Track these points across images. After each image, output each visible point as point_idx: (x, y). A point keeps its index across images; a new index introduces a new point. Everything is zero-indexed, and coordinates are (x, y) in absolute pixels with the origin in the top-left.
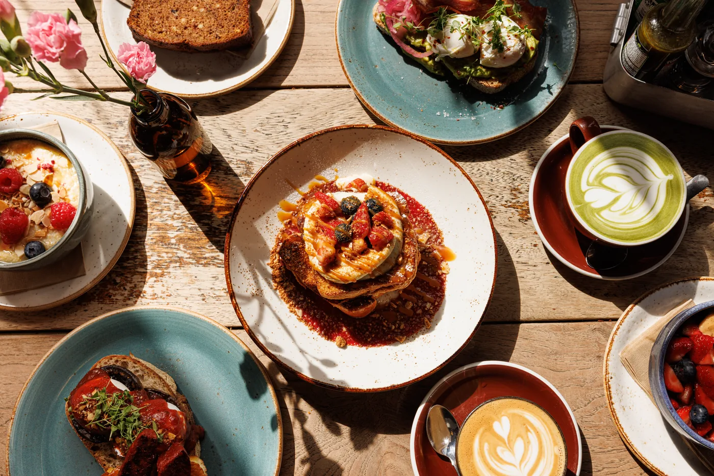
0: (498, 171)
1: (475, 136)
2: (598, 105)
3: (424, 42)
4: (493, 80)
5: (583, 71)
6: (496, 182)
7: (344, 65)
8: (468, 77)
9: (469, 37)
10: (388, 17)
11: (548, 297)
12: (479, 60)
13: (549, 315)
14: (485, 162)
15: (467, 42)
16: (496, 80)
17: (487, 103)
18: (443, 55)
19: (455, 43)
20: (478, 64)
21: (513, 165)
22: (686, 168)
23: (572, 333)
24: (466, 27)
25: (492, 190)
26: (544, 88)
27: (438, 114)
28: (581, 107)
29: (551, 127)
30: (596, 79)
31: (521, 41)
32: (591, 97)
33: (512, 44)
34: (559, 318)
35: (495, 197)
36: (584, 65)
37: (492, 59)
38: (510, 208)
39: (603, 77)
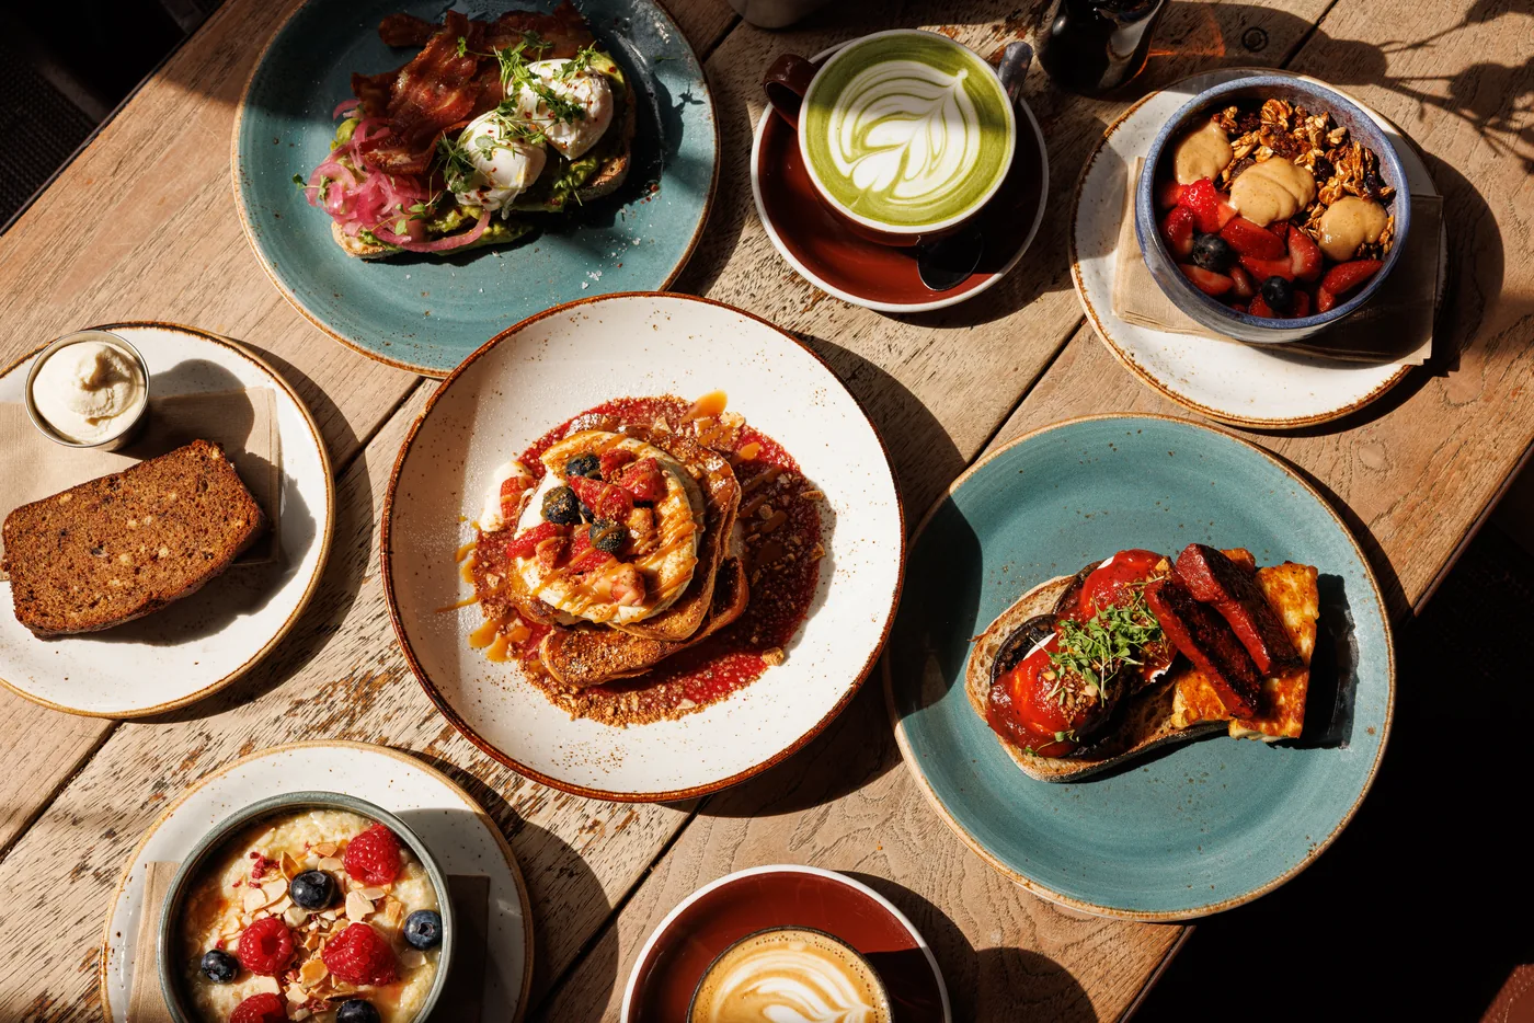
0: (747, 276)
1: (669, 262)
2: (770, 54)
3: (460, 212)
4: (607, 165)
5: (700, 30)
6: (760, 292)
7: (386, 357)
8: (571, 195)
9: (521, 141)
10: (377, 230)
11: (992, 363)
12: (565, 159)
13: (1018, 383)
14: (717, 283)
15: (525, 151)
16: (612, 161)
17: (631, 204)
18: (510, 201)
19: (511, 169)
20: (567, 163)
21: (756, 247)
22: (965, 19)
23: (1070, 374)
24: (503, 134)
25: (767, 308)
26: (682, 105)
27: (584, 285)
28: (751, 78)
29: (745, 145)
30: (726, 24)
31: (591, 75)
32: (748, 53)
33: (586, 92)
34: (1034, 374)
35: (782, 312)
36: (691, 21)
37: (580, 138)
38: (817, 306)
39: (733, 10)
